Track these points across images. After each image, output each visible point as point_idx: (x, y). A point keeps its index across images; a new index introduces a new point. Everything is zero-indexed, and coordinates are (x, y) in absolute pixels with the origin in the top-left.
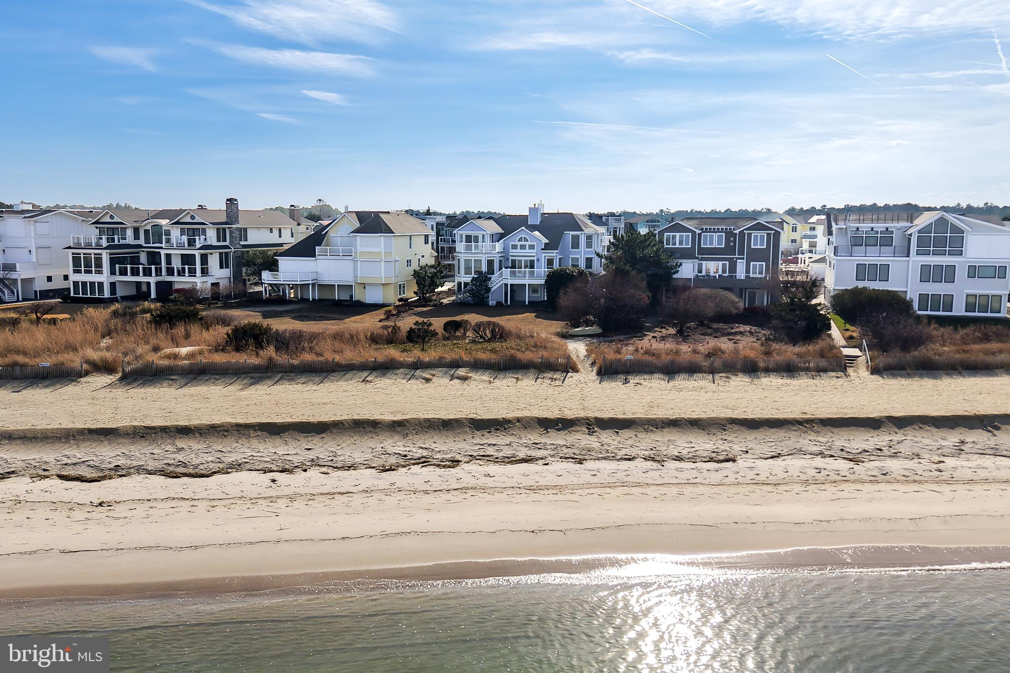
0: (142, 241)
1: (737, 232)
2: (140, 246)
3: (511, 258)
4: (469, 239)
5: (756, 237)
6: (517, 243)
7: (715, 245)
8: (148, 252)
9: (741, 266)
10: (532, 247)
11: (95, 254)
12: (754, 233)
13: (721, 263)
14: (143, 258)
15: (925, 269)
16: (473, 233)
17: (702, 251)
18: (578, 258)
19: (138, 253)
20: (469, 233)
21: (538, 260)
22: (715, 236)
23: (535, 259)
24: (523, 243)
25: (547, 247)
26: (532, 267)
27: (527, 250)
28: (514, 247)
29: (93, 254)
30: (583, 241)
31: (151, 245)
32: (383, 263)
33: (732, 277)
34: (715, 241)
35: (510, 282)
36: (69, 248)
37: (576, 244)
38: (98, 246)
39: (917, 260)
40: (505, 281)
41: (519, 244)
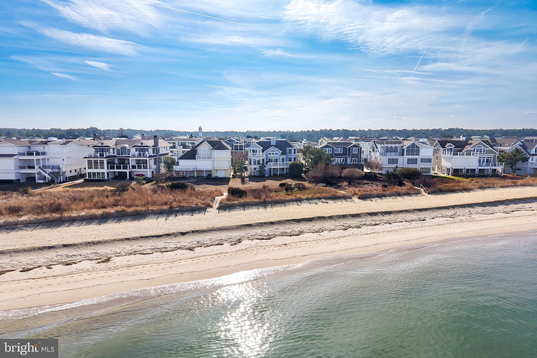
0: (116, 154)
1: (348, 148)
2: (115, 156)
3: (268, 158)
4: (253, 151)
5: (354, 149)
6: (271, 152)
7: (339, 152)
8: (118, 159)
9: (349, 160)
10: (276, 154)
11: (94, 160)
12: (354, 148)
13: (342, 159)
14: (116, 161)
15: (409, 160)
16: (255, 149)
17: (336, 155)
18: (291, 158)
19: (114, 159)
20: (254, 149)
21: (279, 159)
22: (339, 149)
23: (278, 158)
24: (273, 152)
25: (282, 154)
26: (277, 161)
27: (275, 155)
28: (270, 154)
29: (93, 160)
30: (293, 151)
31: (121, 156)
32: (225, 161)
33: (346, 164)
34: (340, 151)
35: (272, 167)
36: (86, 158)
37: (290, 153)
38: (95, 157)
39: (406, 157)
40: (270, 167)
41: (271, 153)
